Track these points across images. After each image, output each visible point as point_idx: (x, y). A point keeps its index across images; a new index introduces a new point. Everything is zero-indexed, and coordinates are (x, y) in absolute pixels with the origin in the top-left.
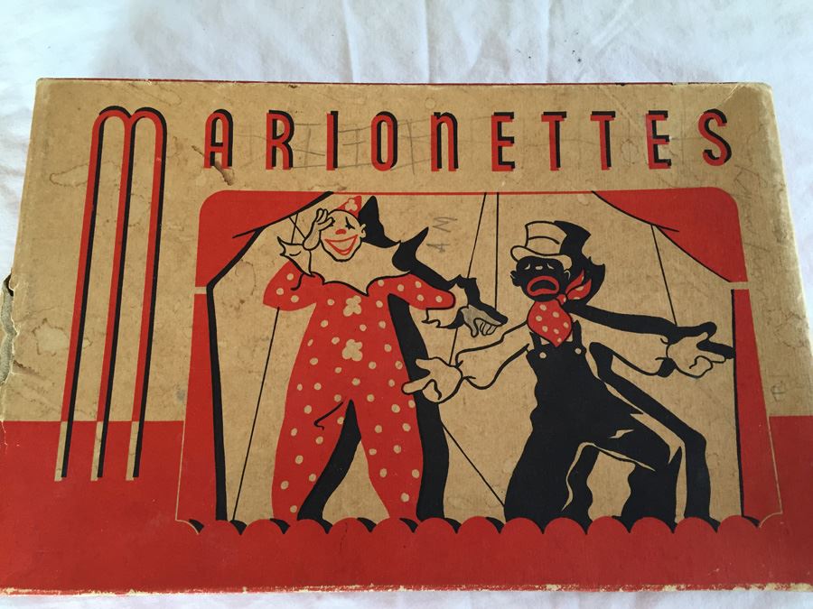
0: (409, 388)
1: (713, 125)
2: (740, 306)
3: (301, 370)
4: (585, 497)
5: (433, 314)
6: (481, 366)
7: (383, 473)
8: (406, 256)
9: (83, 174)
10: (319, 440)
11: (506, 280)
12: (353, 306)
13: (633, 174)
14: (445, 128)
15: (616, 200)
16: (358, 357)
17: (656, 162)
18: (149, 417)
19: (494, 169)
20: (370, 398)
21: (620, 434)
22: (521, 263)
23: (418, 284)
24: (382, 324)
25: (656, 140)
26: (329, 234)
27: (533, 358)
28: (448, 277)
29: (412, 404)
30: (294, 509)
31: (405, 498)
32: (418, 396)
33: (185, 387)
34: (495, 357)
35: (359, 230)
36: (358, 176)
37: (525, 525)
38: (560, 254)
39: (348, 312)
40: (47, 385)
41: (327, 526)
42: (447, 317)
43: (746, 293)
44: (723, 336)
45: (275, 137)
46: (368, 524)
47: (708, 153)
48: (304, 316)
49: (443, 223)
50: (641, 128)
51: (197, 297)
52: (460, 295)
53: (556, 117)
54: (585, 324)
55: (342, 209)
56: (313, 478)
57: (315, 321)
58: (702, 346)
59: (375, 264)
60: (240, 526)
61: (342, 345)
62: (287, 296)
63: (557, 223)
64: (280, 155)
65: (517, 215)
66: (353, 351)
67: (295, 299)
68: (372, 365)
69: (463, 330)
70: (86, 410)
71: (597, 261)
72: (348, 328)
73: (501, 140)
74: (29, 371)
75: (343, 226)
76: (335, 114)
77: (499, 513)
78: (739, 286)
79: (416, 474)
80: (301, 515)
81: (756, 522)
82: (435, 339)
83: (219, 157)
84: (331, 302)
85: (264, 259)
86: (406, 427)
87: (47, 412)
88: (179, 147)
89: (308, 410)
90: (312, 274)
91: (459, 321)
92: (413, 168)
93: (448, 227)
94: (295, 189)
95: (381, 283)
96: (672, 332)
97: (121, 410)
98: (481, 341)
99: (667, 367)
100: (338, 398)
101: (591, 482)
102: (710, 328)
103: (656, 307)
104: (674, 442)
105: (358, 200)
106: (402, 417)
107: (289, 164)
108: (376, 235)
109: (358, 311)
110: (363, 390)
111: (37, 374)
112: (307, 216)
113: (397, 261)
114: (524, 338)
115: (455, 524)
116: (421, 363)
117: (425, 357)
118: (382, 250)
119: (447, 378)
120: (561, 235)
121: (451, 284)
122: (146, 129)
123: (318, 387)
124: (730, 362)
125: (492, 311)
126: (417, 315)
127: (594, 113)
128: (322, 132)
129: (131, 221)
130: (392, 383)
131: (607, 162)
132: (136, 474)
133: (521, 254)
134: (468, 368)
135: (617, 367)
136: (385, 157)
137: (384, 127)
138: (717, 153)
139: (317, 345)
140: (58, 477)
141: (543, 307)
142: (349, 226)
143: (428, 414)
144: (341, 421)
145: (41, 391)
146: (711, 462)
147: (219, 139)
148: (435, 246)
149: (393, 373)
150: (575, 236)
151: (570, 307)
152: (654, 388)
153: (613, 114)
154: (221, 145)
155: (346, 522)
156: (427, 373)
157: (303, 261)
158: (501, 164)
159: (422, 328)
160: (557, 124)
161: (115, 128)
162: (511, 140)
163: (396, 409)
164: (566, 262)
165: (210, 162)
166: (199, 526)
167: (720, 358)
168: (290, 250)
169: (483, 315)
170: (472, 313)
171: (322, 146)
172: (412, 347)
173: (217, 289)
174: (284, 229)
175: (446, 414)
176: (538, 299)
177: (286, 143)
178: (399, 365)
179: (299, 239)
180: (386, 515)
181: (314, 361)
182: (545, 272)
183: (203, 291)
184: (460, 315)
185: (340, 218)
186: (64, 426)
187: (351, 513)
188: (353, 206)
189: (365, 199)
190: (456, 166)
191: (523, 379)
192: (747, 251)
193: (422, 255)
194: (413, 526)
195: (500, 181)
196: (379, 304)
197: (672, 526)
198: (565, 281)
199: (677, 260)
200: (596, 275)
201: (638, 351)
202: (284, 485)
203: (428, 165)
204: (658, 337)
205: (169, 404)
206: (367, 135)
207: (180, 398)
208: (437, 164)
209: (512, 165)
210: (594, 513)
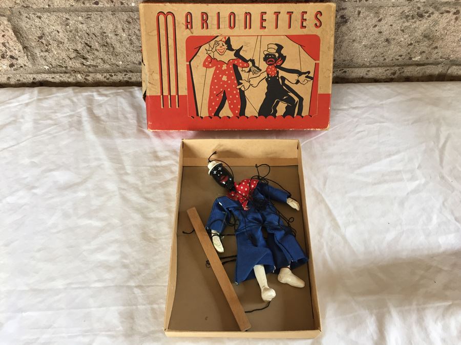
0: (238, 87)
1: (318, 16)
2: (317, 66)
3: (213, 83)
4: (276, 111)
5: (244, 69)
6: (254, 82)
7: (232, 106)
8: (237, 53)
9: (156, 32)
10: (218, 99)
11: (262, 60)
12: (224, 67)
13: (296, 31)
14: (248, 16)
15: (291, 38)
16: (226, 80)
17: (303, 27)
18: (179, 94)
19: (261, 29)
20: (229, 90)
21: (285, 98)
22: (266, 55)
23: (240, 61)
24: (232, 72)
25: (303, 20)
26: (218, 48)
27: (267, 80)
28: (248, 59)
29: (238, 91)
30: (213, 114)
31: (237, 112)
32: (240, 89)
33: (187, 87)
34: (258, 79)
35: (225, 47)
36: (225, 31)
37: (262, 117)
38: (276, 52)
39: (223, 68)
40: (156, 87)
41: (220, 118)
42: (247, 70)
43: (319, 64)
44: (311, 75)
45: (203, 20)
46: (229, 117)
47: (316, 24)
48: (212, 70)
49: (247, 44)
50: (300, 17)
51: (187, 65)
52: (250, 63)
53: (277, 14)
54: (280, 71)
55: (221, 41)
56: (217, 108)
57: (215, 71)
58: (306, 77)
59: (230, 55)
60: (202, 118)
61: (222, 77)
62: (208, 64)
63: (276, 44)
64: (205, 25)
65: (266, 41)
66: (225, 78)
67: (210, 65)
68: (229, 82)
69: (251, 72)
70: (166, 93)
71: (284, 55)
72: (223, 72)
73: (263, 20)
74: (152, 84)
75: (222, 45)
76: (219, 13)
77: (257, 115)
78: (317, 62)
79: (239, 107)
80: (215, 115)
81: (311, 116)
82: (244, 75)
83: (189, 26)
84: (219, 66)
85: (202, 55)
86: (237, 96)
87: (158, 93)
88: (179, 23)
89: (215, 92)
90: (214, 59)
91: (250, 71)
92: (239, 28)
93: (248, 45)
94: (209, 35)
95: (231, 61)
96: (299, 73)
97: (173, 93)
98: (255, 76)
99: (298, 82)
100: (221, 90)
101: (277, 109)
102: (309, 72)
103: (297, 67)
104: (296, 99)
105: (225, 38)
106: (236, 94)
107: (207, 28)
108: (230, 48)
109: (226, 68)
110: (227, 88)
111: (154, 85)
112: (212, 43)
113: (235, 55)
114: (265, 75)
115: (247, 117)
116: (241, 81)
117: (242, 80)
118: (231, 52)
119: (246, 85)
120: (276, 48)
121: (248, 61)
122: (170, 18)
123: (217, 87)
124: (312, 81)
125: (258, 68)
126: (240, 69)
127: (288, 12)
128: (216, 18)
129: (169, 45)
130: (234, 86)
131: (290, 27)
132: (178, 106)
133: (266, 53)
134: (251, 83)
135: (286, 82)
136: (232, 26)
137: (232, 16)
138: (318, 25)
139: (216, 77)
140: (162, 107)
141: (270, 67)
142: (223, 45)
143: (242, 94)
144: (222, 95)
145: (155, 88)
146: (304, 104)
147: (189, 21)
148: (244, 51)
149: (235, 84)
150: (280, 47)
151: (277, 67)
152: (294, 87)
153: (292, 12)
154: (189, 22)
155: (224, 117)
156: (242, 83)
157: (212, 55)
158: (263, 27)
159: (241, 72)
160: (278, 15)
161: (162, 18)
162: (265, 20)
163: (235, 92)
164: (277, 55)
165: (187, 28)
166: (193, 118)
167: (310, 80)
168: (209, 52)
169: (256, 69)
170: (253, 68)
171: (215, 22)
172: (239, 77)
173: (191, 63)
174: (206, 46)
175: (246, 93)
176: (269, 65)
177: (206, 22)
178: (236, 82)
179: (211, 49)
180: (233, 116)
181: (216, 81)
182: (272, 57)
183: (188, 63)
184: (250, 69)
185: (220, 43)
186: (162, 96)
187: (225, 115)
188: (224, 40)
189: (227, 38)
190: (251, 28)
191: (264, 85)
192: (321, 53)
193: (241, 53)
194: (238, 118)
195: (262, 32)
196: (231, 66)
197: (293, 117)
198: (276, 60)
199: (304, 55)
200: (283, 58)
201: (291, 78)
202: (211, 109)
203: (243, 28)
204: (297, 75)
205: (183, 91)
206: (227, 19)
207: (186, 89)
208: (246, 27)
209: (265, 27)
210: (277, 115)
